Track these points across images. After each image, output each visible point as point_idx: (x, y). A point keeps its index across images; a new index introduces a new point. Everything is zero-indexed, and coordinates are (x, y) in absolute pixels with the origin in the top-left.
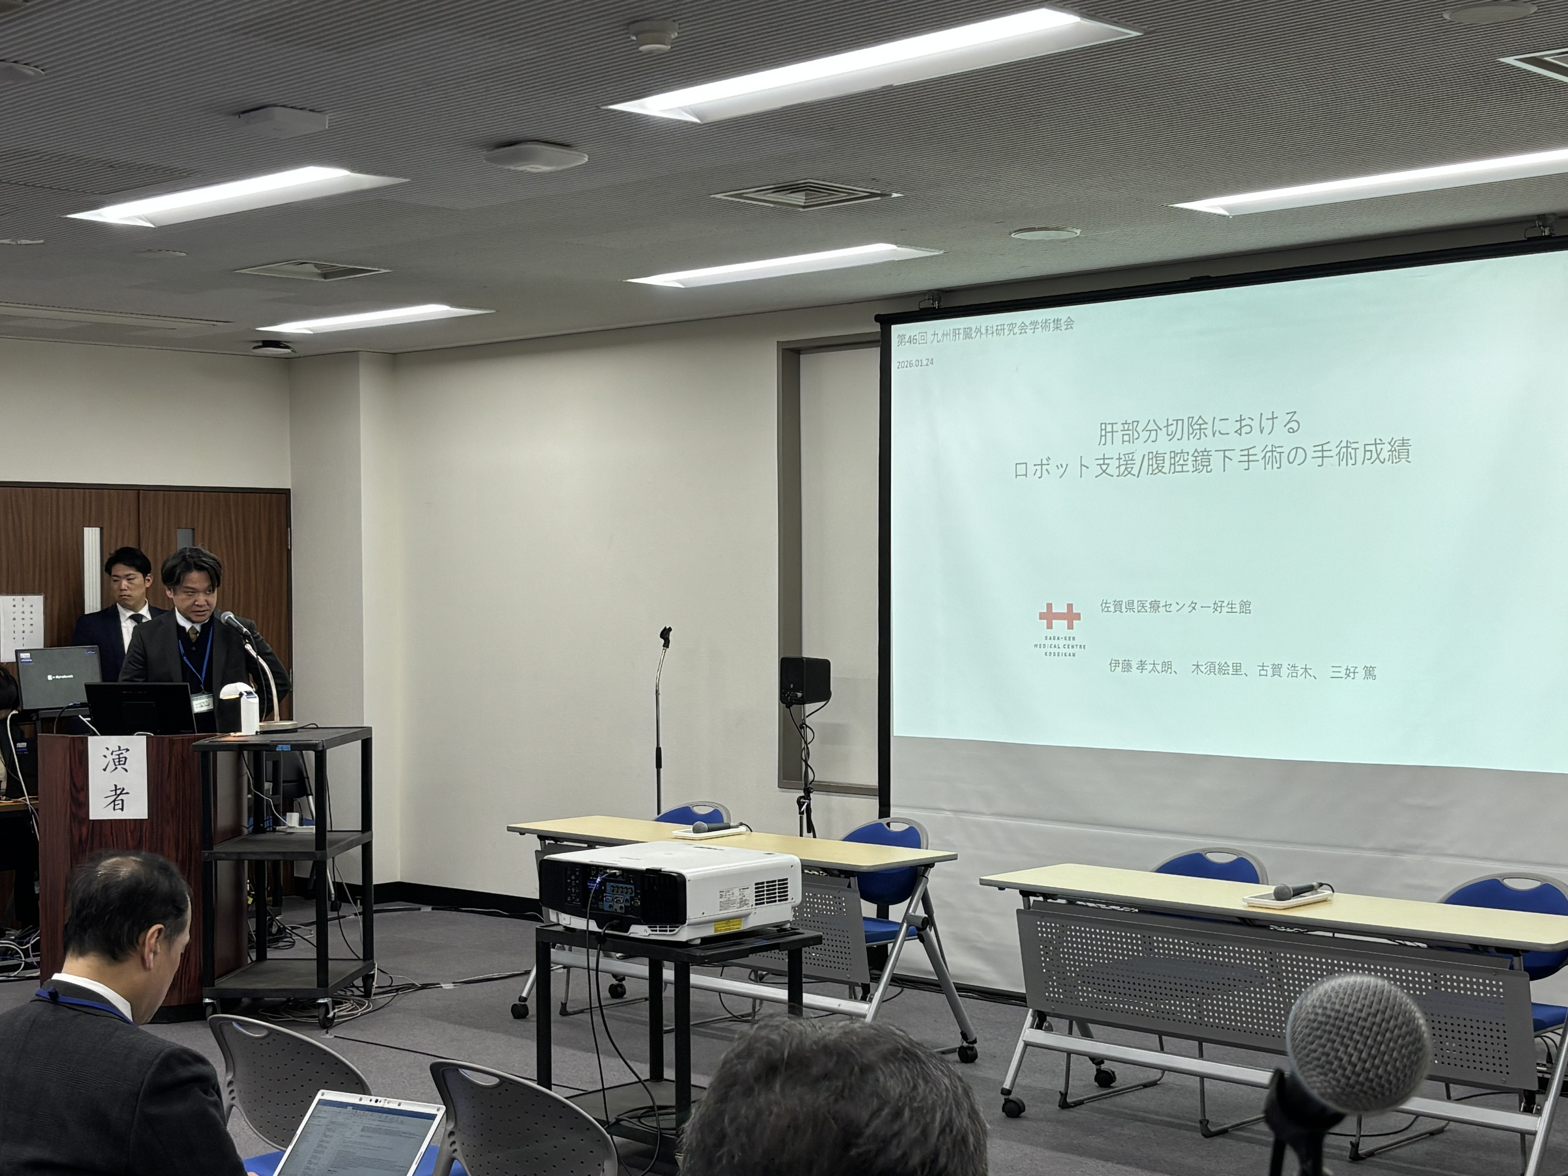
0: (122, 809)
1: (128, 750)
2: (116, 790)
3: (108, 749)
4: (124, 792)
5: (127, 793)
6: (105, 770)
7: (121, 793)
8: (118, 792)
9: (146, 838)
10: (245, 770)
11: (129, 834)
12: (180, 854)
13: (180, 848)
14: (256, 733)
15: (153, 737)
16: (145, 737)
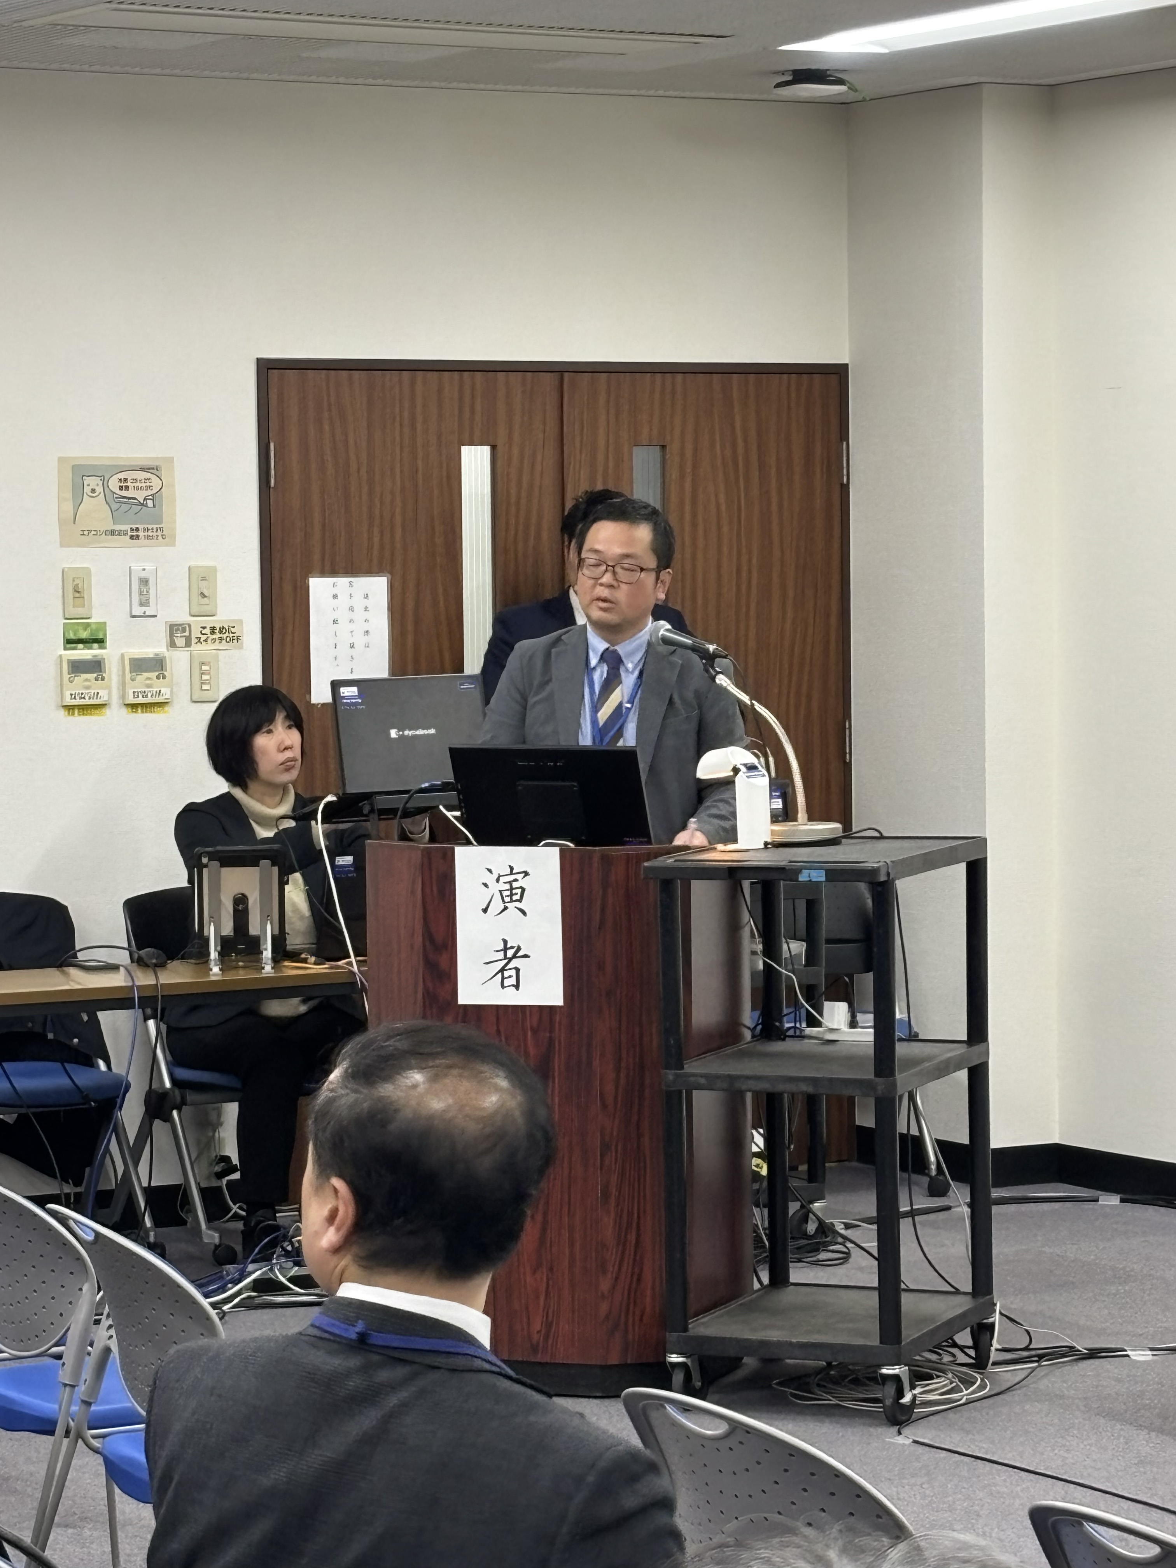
0: (517, 986)
1: (526, 874)
2: (505, 949)
3: (490, 871)
4: (519, 954)
5: (526, 956)
6: (485, 911)
7: (514, 956)
8: (510, 953)
9: (560, 1043)
10: (746, 916)
11: (529, 1033)
12: (623, 1075)
13: (623, 1065)
14: (762, 846)
15: (572, 849)
16: (557, 849)
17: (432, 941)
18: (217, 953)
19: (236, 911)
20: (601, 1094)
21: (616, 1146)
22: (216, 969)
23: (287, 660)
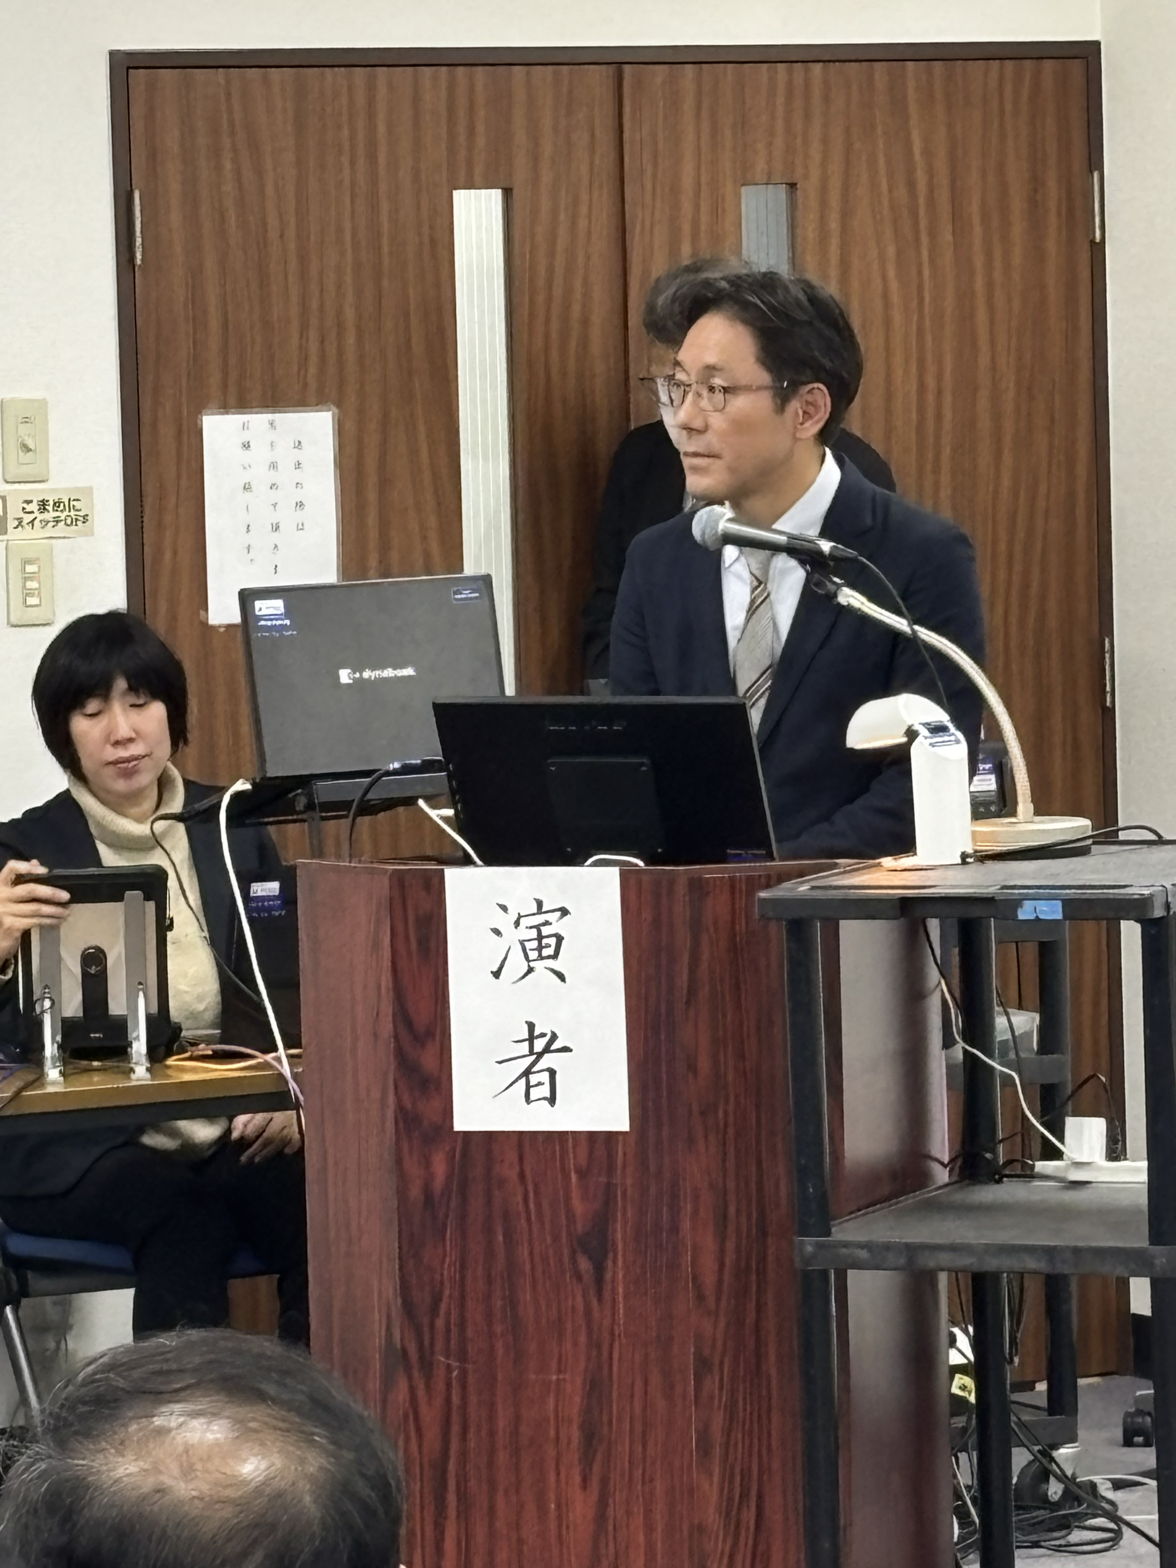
0: (552, 1100)
1: (564, 912)
2: (531, 1039)
3: (504, 908)
4: (555, 1046)
5: (566, 1049)
6: (497, 974)
7: (547, 1050)
8: (539, 1045)
9: (624, 1193)
10: (933, 975)
11: (574, 1177)
12: (730, 1245)
13: (731, 1228)
14: (959, 861)
15: (640, 871)
16: (615, 871)
17: (409, 1024)
18: (56, 1045)
19: (85, 975)
20: (695, 1278)
21: (721, 1363)
22: (53, 1074)
23: (168, 556)
